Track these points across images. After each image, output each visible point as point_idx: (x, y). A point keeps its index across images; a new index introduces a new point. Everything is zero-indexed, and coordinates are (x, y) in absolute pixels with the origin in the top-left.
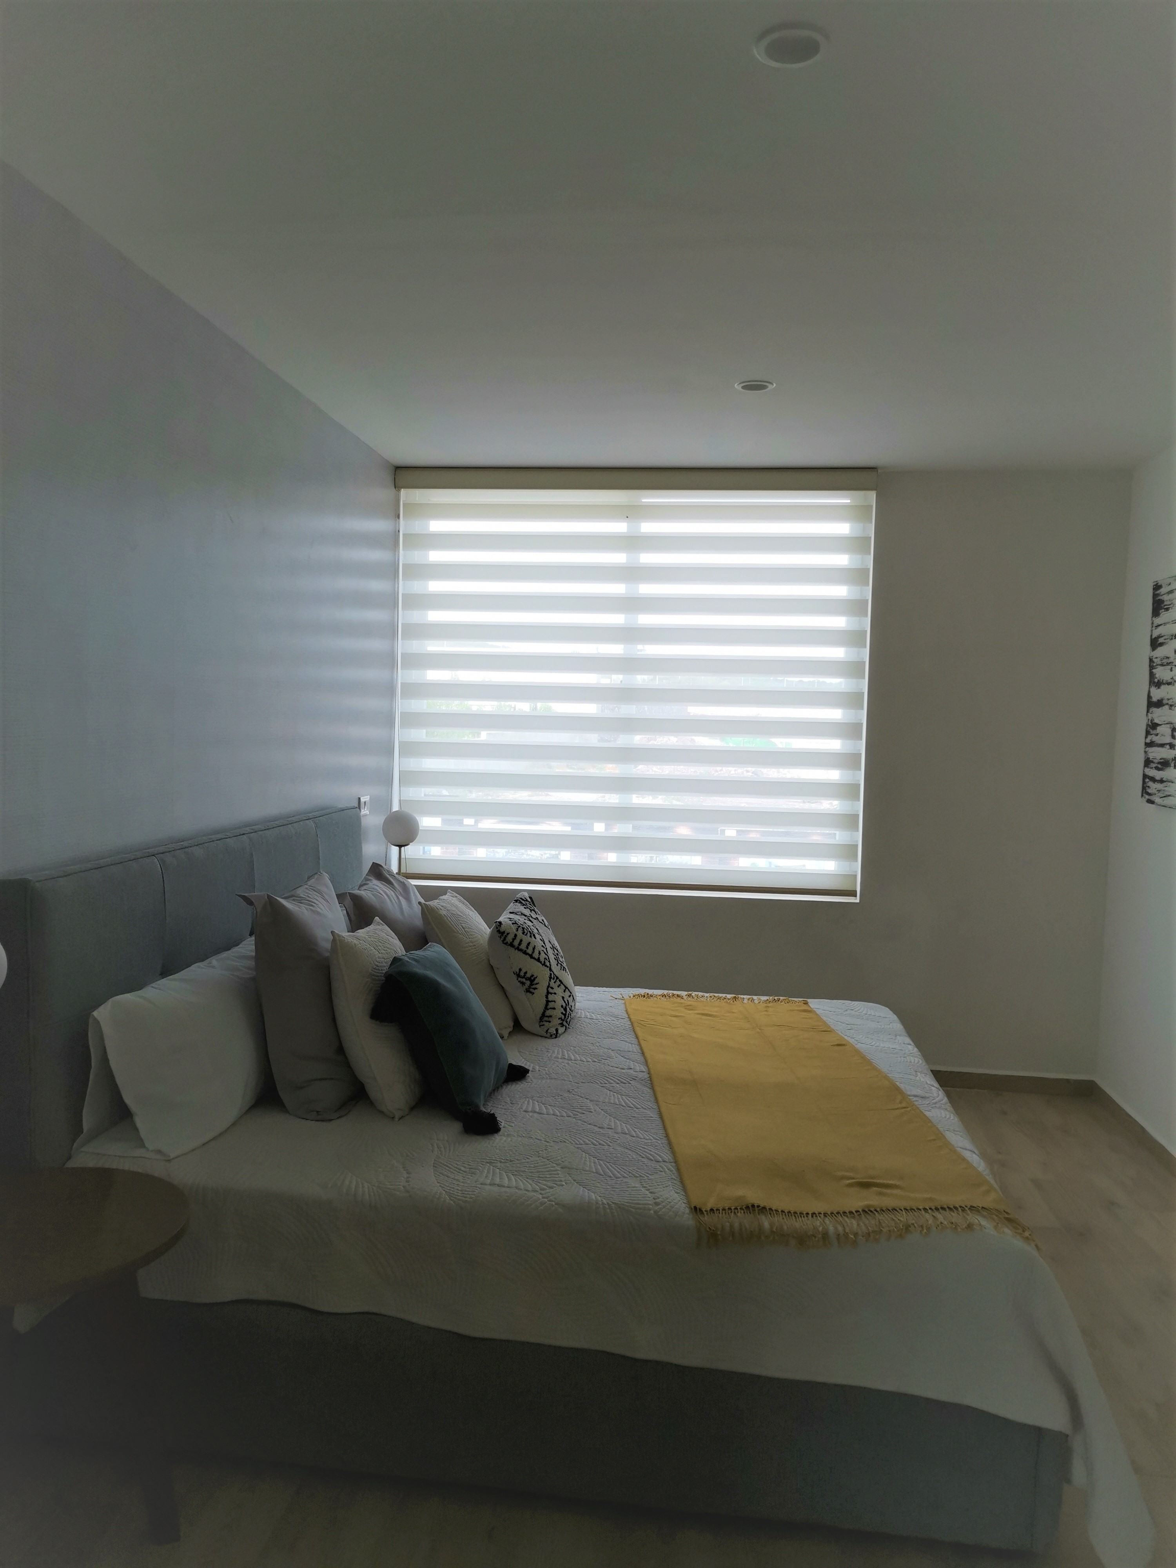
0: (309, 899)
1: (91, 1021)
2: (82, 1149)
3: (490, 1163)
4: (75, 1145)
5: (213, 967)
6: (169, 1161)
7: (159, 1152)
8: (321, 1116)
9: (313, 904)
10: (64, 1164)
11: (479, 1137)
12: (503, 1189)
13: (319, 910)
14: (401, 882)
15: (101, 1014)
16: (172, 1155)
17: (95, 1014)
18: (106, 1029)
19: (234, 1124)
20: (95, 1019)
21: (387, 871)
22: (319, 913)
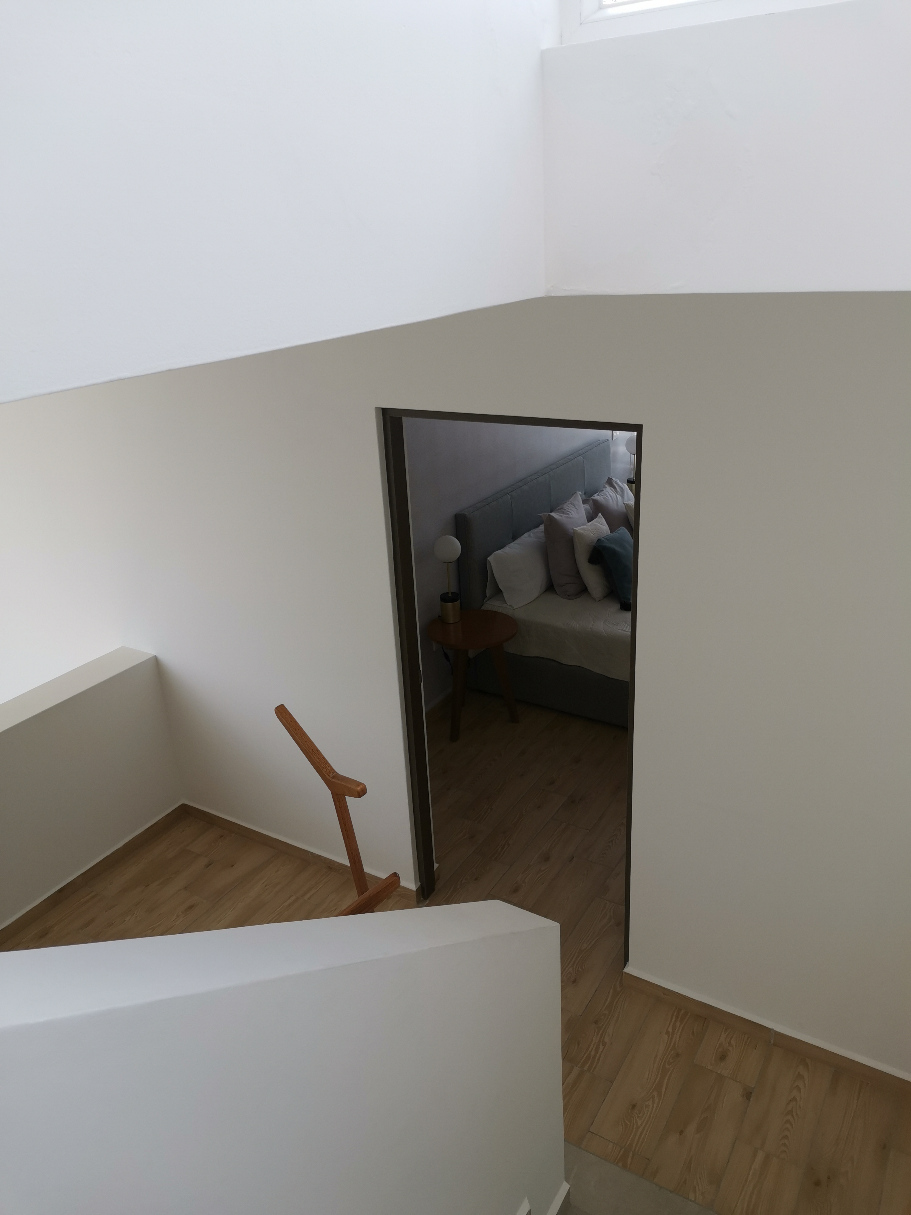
0: (568, 510)
1: (487, 560)
2: (487, 602)
3: (625, 622)
4: (485, 601)
5: (531, 537)
6: (514, 609)
7: (511, 606)
8: (569, 597)
9: (568, 513)
10: (481, 608)
11: (625, 612)
12: (625, 632)
13: (571, 516)
14: (621, 487)
15: (490, 558)
16: (515, 608)
17: (488, 558)
18: (493, 564)
19: (537, 598)
20: (488, 560)
21: (615, 482)
22: (570, 518)
